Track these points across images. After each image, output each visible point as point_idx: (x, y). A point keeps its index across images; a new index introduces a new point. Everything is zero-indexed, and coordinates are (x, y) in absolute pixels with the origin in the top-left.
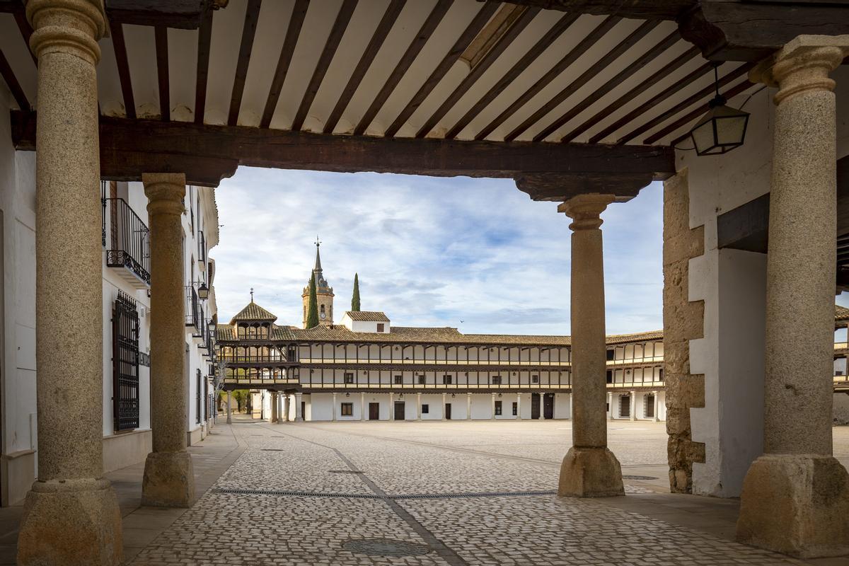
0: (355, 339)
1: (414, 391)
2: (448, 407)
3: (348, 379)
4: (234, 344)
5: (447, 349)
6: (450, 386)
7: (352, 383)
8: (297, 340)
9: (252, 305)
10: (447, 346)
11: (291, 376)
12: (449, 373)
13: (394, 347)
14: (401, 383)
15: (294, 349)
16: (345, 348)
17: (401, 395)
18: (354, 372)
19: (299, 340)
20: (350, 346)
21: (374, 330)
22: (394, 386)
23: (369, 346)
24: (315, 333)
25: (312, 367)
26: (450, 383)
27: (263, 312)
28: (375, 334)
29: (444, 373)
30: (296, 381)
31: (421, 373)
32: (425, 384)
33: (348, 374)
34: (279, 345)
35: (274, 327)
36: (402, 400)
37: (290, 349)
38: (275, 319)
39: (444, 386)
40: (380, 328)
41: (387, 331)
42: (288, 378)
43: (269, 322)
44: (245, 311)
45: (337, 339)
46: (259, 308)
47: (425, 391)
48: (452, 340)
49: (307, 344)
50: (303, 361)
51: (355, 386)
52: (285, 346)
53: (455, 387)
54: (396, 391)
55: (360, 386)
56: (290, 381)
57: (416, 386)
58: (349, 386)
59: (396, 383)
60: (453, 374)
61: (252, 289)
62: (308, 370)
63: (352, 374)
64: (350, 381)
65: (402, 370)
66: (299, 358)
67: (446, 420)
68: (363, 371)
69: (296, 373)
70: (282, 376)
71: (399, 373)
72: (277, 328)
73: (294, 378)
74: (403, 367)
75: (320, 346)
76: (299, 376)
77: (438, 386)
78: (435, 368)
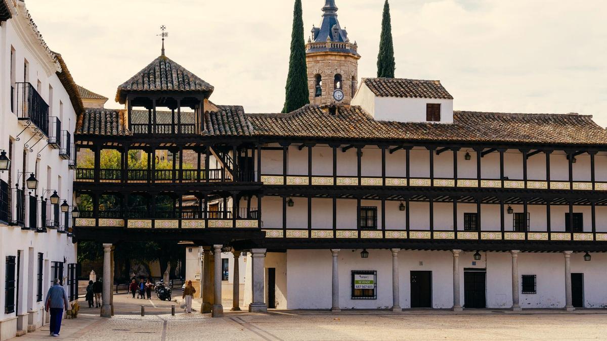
0: (378, 135)
1: (503, 246)
2: (577, 281)
3: (366, 219)
4: (124, 144)
5: (571, 160)
6: (578, 237)
7: (374, 228)
8: (255, 136)
9: (163, 60)
10: (572, 151)
11: (243, 213)
12: (576, 209)
13: (461, 153)
14: (478, 229)
15: (250, 155)
16: (359, 155)
17: (477, 254)
18: (377, 204)
19: (260, 136)
20: (367, 150)
21: (421, 117)
22: (462, 236)
23: (408, 149)
24: (296, 122)
25: (287, 193)
26: (580, 230)
27: (185, 76)
28: (422, 125)
29: (566, 209)
30: (254, 224)
31: (518, 209)
32: (526, 232)
33: (367, 209)
34: (221, 145)
35: (207, 108)
36: (480, 265)
37: (243, 155)
38: (208, 91)
39: (567, 237)
40: (433, 111)
41: (446, 118)
42: (236, 217)
43: (199, 97)
44: (148, 73)
45: (342, 134)
46: (178, 68)
47: (527, 247)
48: (582, 137)
49: (277, 145)
50: (267, 180)
51: (377, 235)
52: (231, 148)
53: (589, 237)
54: (466, 246)
55: (389, 235)
56: (240, 224)
57: (508, 236)
58: (366, 234)
59: (467, 229)
60: (585, 211)
61: (163, 28)
62: (279, 200)
63: (374, 210)
64: (370, 223)
65: (479, 203)
66: (260, 175)
67: (571, 308)
68: (398, 203)
69: (254, 207)
70: (225, 212)
71: (472, 208)
72: (215, 110)
73: (249, 218)
74: (480, 196)
75: (306, 149)
76: (259, 212)
77: (555, 237)
78: (548, 198)
